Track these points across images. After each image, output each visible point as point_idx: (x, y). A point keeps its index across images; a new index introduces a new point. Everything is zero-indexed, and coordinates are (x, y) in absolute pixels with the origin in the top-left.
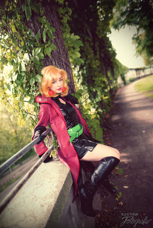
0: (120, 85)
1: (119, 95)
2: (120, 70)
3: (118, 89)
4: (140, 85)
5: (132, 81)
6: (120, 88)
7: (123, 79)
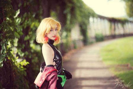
0: (74, 42)
1: (66, 62)
2: (78, 12)
3: (70, 50)
4: (110, 51)
5: (100, 39)
6: (75, 48)
7: (84, 32)
